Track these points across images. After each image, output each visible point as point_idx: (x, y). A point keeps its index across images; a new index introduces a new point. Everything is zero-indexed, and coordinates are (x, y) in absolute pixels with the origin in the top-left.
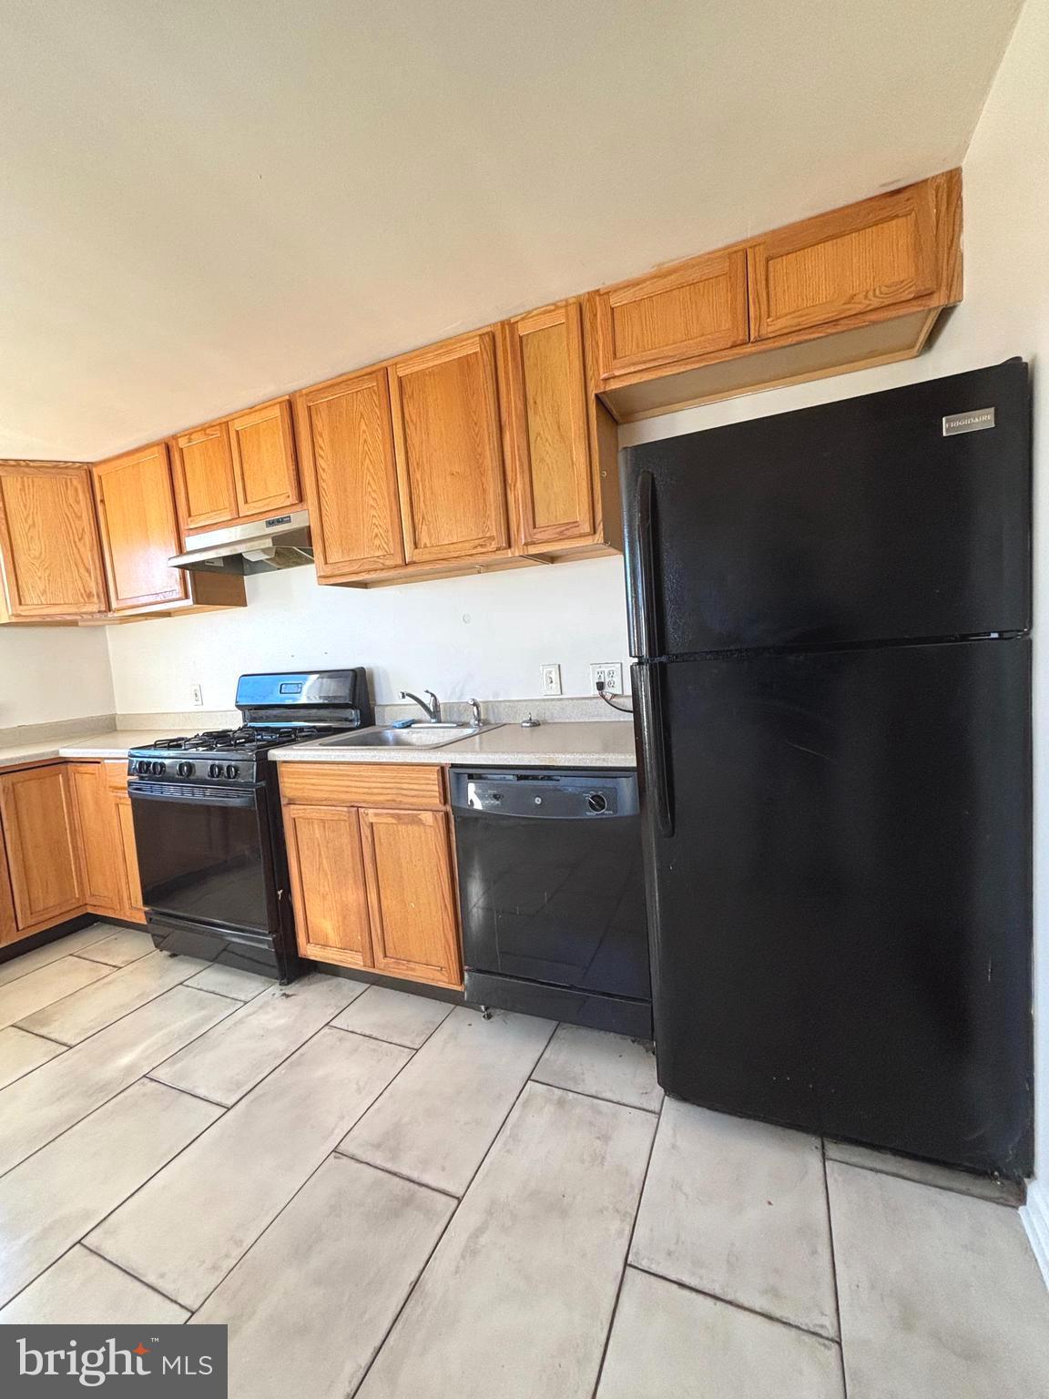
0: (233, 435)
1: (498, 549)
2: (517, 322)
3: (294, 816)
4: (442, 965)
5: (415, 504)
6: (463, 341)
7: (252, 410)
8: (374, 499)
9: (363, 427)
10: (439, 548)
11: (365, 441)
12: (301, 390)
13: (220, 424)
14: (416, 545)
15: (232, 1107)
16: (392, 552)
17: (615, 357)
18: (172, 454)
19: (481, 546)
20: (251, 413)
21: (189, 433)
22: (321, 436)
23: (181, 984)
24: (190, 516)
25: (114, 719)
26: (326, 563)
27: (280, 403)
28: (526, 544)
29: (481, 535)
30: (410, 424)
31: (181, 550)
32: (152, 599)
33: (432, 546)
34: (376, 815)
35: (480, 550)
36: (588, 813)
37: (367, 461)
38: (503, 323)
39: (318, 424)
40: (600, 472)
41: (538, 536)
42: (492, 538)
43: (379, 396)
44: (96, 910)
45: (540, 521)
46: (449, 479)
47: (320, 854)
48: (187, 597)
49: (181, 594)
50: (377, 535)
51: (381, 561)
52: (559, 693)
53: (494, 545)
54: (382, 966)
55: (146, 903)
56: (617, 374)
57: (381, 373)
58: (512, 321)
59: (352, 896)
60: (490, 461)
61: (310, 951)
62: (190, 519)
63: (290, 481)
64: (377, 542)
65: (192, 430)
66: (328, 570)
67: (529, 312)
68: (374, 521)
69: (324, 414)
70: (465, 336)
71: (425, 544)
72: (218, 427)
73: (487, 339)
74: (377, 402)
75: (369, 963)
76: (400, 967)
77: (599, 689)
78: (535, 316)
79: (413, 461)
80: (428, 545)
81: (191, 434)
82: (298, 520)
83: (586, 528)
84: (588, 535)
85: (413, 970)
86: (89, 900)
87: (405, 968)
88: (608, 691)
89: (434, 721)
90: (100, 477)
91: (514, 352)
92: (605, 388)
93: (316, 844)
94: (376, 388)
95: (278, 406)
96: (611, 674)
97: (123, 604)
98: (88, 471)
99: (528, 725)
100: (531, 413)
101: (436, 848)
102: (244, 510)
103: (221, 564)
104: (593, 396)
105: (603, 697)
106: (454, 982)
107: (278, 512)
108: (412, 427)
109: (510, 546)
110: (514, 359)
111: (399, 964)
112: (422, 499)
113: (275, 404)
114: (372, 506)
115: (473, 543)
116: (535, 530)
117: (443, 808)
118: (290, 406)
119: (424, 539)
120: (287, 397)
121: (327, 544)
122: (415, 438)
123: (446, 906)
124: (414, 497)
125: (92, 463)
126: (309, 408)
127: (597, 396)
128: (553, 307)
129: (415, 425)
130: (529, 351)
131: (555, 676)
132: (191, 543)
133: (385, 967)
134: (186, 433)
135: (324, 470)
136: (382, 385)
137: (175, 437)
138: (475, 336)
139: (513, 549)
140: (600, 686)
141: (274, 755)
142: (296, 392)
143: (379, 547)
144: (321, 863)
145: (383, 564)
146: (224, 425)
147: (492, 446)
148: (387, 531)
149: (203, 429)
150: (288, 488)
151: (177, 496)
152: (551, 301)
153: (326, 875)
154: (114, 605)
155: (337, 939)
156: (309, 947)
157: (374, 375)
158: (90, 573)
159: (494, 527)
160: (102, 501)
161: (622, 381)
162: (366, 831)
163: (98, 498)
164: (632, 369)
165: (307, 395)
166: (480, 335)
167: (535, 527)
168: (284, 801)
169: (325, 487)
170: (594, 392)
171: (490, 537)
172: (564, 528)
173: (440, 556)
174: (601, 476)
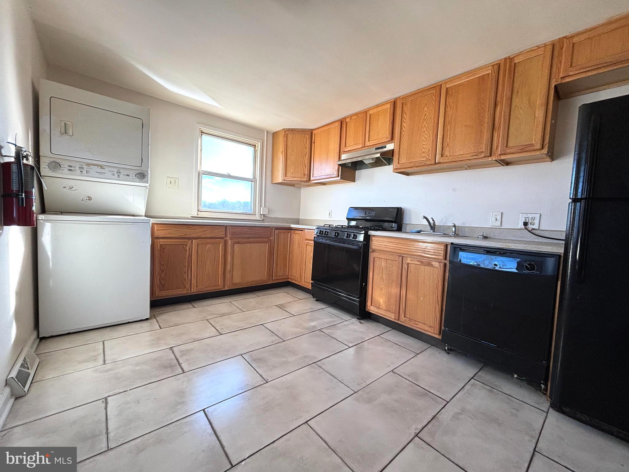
0: (368, 116)
1: (484, 157)
2: (514, 57)
3: (374, 256)
4: (431, 326)
5: (445, 139)
6: (483, 69)
7: (378, 106)
8: (426, 138)
9: (426, 109)
10: (453, 157)
11: (425, 115)
12: (400, 97)
13: (364, 112)
14: (442, 156)
15: (351, 347)
16: (430, 158)
17: (571, 66)
18: (342, 124)
19: (476, 155)
20: (377, 107)
21: (351, 116)
22: (406, 114)
23: (322, 309)
24: (345, 147)
25: (299, 220)
26: (398, 163)
27: (390, 102)
28: (500, 155)
29: (476, 151)
30: (448, 106)
31: (340, 159)
32: (325, 177)
33: (450, 156)
34: (411, 260)
35: (475, 157)
36: (524, 271)
37: (425, 123)
38: (505, 59)
39: (405, 109)
40: (551, 121)
41: (508, 151)
42: (483, 152)
43: (436, 97)
44: (292, 281)
45: (510, 144)
46: (464, 128)
47: (383, 272)
48: (338, 176)
49: (337, 175)
50: (424, 152)
51: (424, 162)
52: (500, 225)
53: (483, 155)
54: (403, 320)
55: (312, 280)
56: (571, 74)
57: (438, 87)
58: (511, 57)
59: (395, 290)
60: (487, 119)
61: (372, 309)
62: (345, 148)
63: (389, 132)
64: (423, 155)
65: (352, 115)
66: (399, 166)
67: (521, 52)
68: (423, 146)
69: (409, 105)
70: (484, 67)
71: (447, 155)
72: (363, 113)
73: (496, 67)
74: (434, 99)
75: (397, 318)
76: (411, 322)
77: (524, 225)
78: (525, 53)
79: (447, 122)
80: (448, 155)
81: (352, 117)
82: (390, 147)
83: (538, 146)
84: (539, 150)
85: (417, 324)
86: (290, 277)
87: (413, 323)
88: (530, 227)
89: (432, 231)
90: (315, 134)
91: (510, 71)
92: (561, 81)
93: (382, 268)
94: (434, 93)
95: (389, 104)
96: (534, 219)
97: (314, 179)
98: (311, 133)
99: (482, 237)
100: (514, 96)
101: (438, 277)
102: (367, 144)
103: (350, 165)
104: (553, 86)
105: (527, 229)
106: (436, 333)
107: (381, 144)
108: (449, 108)
109: (491, 156)
110: (509, 74)
111: (411, 321)
112: (448, 137)
113: (388, 103)
114: (424, 140)
115: (471, 155)
116: (507, 148)
117: (444, 261)
118: (394, 103)
119: (447, 153)
120: (393, 100)
121: (400, 156)
122: (450, 112)
123: (438, 301)
124: (445, 136)
125: (312, 129)
126: (403, 103)
127: (555, 86)
128: (536, 48)
129: (451, 107)
130: (519, 70)
131: (499, 217)
132: (344, 157)
133: (403, 321)
134: (350, 116)
135: (404, 127)
136: (438, 92)
137: (345, 118)
138: (490, 66)
139: (492, 157)
140: (526, 224)
141: (371, 233)
142: (397, 98)
143: (424, 157)
144: (382, 276)
145: (425, 164)
146: (365, 112)
147: (489, 113)
148: (429, 150)
149: (356, 114)
150: (388, 134)
151: (342, 140)
152: (535, 45)
153: (384, 280)
154: (312, 179)
155: (384, 306)
156: (371, 307)
157: (435, 88)
158: (306, 167)
159: (484, 147)
160: (314, 142)
161: (574, 77)
162: (405, 266)
163: (313, 141)
164: (582, 71)
165: (403, 98)
166: (492, 65)
167: (507, 147)
168: (370, 250)
169: (404, 134)
170: (554, 84)
171: (480, 152)
172: (523, 147)
173: (454, 160)
174: (551, 123)
